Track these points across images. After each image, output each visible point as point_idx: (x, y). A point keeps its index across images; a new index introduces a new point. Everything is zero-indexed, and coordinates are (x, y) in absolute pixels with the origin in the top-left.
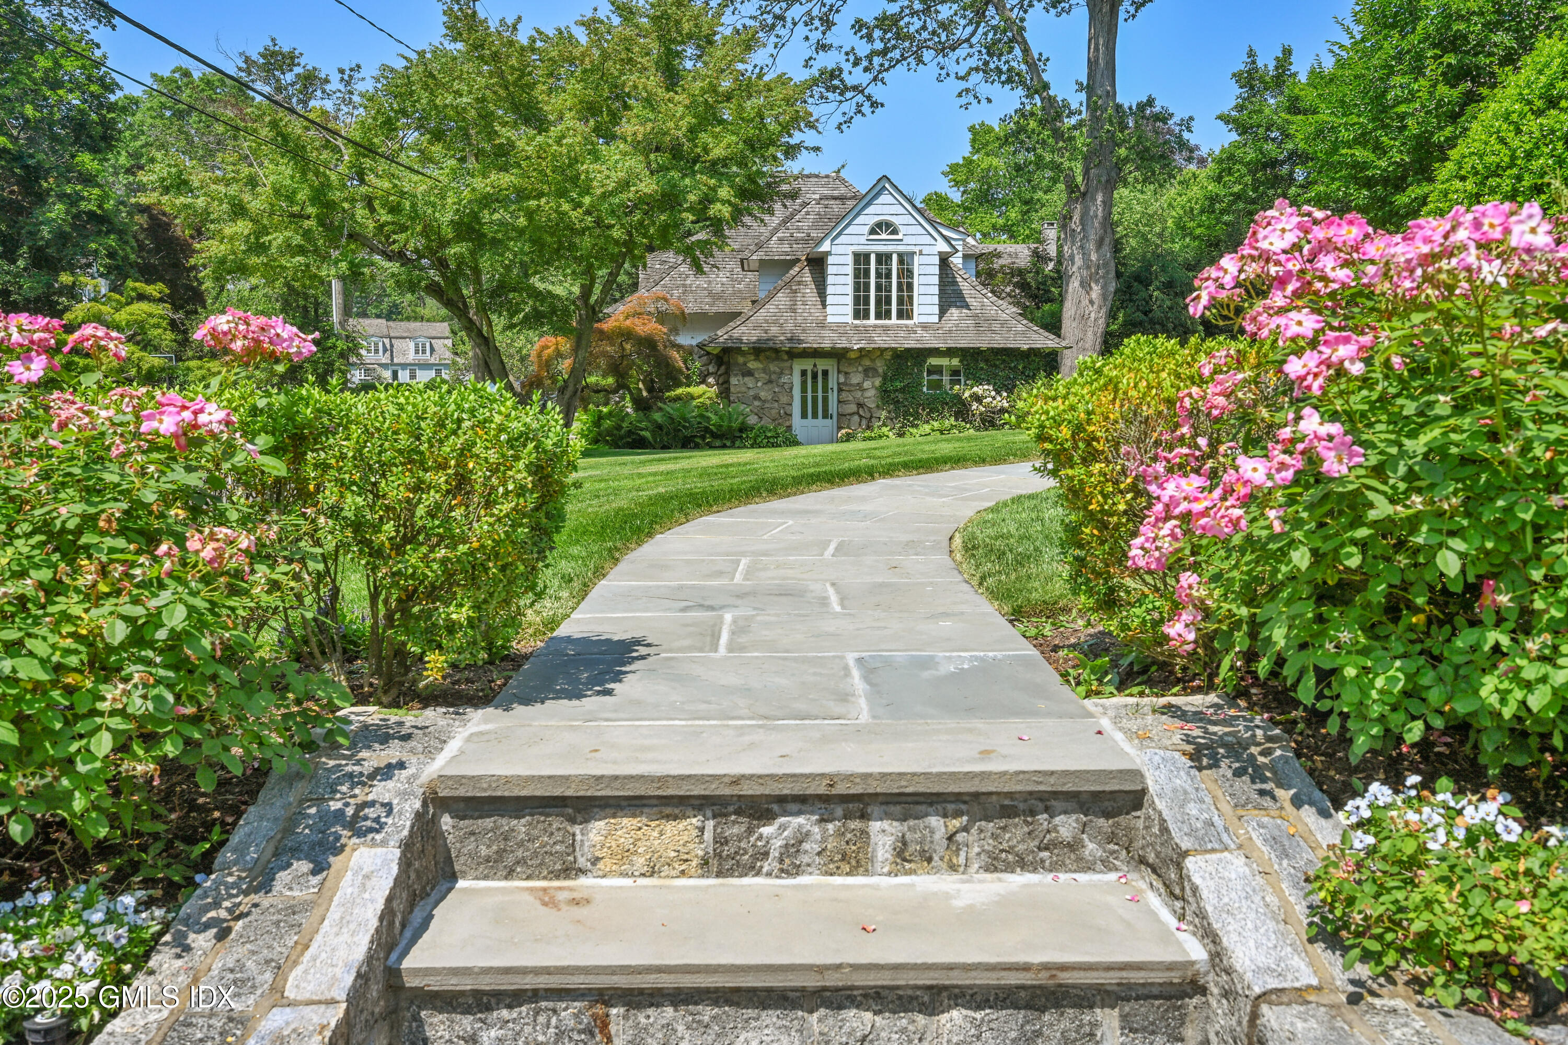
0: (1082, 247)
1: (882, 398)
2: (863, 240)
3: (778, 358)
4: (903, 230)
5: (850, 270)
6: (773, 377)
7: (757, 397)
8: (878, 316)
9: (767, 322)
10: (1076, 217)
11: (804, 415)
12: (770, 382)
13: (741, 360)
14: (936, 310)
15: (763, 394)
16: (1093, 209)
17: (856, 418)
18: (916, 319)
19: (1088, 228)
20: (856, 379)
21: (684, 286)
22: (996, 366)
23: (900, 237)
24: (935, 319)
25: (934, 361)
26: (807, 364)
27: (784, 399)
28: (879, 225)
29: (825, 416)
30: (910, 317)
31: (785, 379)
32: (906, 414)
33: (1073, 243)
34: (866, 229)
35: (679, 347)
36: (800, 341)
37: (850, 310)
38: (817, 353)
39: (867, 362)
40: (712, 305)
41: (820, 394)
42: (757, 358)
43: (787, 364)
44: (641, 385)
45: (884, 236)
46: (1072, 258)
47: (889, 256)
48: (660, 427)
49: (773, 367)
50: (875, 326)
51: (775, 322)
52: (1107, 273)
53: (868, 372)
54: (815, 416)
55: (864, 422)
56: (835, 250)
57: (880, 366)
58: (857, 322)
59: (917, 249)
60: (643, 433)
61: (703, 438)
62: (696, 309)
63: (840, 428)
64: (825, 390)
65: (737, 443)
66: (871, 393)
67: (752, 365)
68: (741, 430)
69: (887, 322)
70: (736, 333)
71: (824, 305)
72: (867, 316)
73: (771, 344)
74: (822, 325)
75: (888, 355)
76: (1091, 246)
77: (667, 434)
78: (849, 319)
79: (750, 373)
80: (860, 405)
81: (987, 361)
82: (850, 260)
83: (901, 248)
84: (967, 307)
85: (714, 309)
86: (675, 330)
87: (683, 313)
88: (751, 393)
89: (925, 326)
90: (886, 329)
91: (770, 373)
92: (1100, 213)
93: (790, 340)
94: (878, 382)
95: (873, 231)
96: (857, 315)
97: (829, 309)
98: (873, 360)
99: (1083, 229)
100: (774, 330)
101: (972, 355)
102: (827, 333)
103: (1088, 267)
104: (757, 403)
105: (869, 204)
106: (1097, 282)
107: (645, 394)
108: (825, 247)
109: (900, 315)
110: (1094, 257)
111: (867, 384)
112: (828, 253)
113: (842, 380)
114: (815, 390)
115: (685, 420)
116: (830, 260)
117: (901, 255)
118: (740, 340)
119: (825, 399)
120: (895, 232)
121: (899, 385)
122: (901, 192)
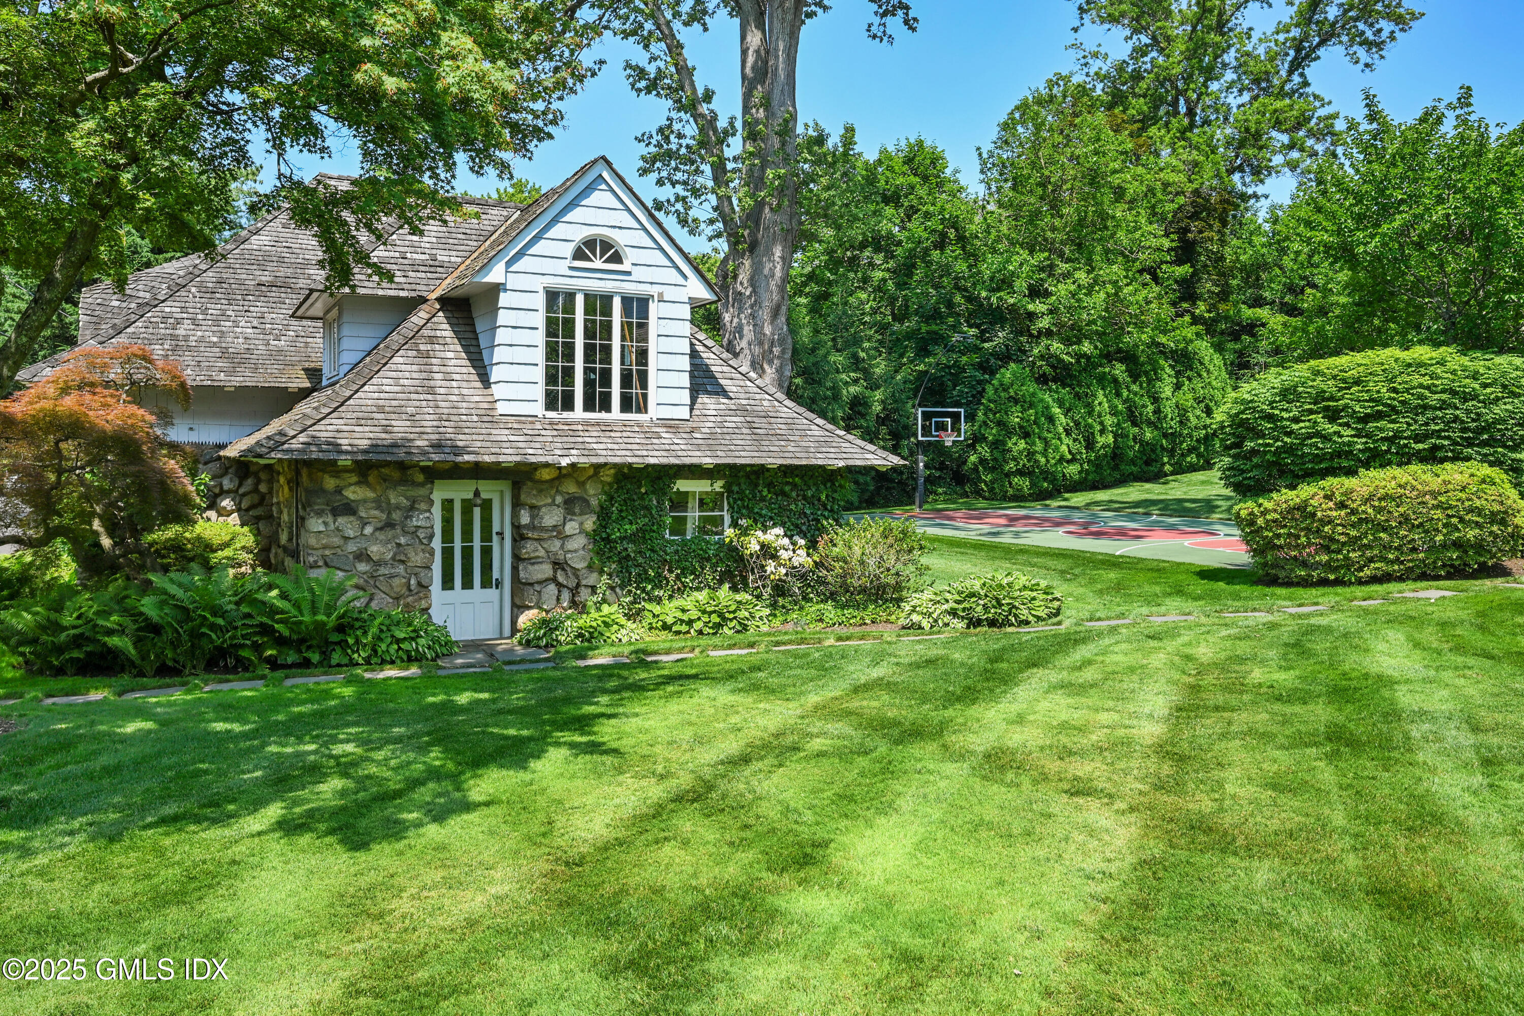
0: (753, 316)
1: (599, 553)
2: (562, 267)
3: (405, 481)
4: (630, 257)
5: (539, 319)
6: (396, 516)
7: (362, 556)
8: (589, 406)
9: (381, 410)
10: (744, 277)
11: (448, 583)
12: (389, 525)
13: (330, 483)
14: (685, 397)
15: (375, 550)
16: (768, 266)
17: (552, 588)
18: (654, 412)
19: (761, 291)
20: (551, 518)
21: (174, 337)
22: (784, 494)
23: (626, 266)
24: (684, 413)
25: (682, 485)
26: (460, 491)
27: (417, 558)
28: (590, 243)
29: (486, 583)
30: (642, 408)
31: (418, 520)
32: (643, 577)
33: (741, 310)
34: (568, 250)
35: (174, 448)
36: (457, 451)
37: (538, 392)
38: (479, 471)
39: (571, 488)
40: (232, 372)
41: (477, 544)
42: (363, 481)
43: (422, 491)
44: (96, 525)
45: (598, 264)
46: (739, 329)
47: (607, 299)
48: (155, 629)
49: (395, 497)
50: (586, 423)
51: (398, 411)
52: (783, 352)
53: (572, 505)
54: (467, 584)
55: (566, 596)
56: (513, 282)
57: (594, 494)
58: (551, 414)
59: (654, 290)
60: (114, 641)
61: (257, 648)
62: (201, 380)
63: (518, 607)
64: (487, 536)
65: (336, 658)
66: (578, 542)
67: (353, 493)
68: (341, 629)
69: (604, 415)
70: (325, 431)
71: (486, 381)
72: (568, 405)
73: (401, 455)
74: (489, 417)
75: (607, 476)
76: (765, 314)
77: (175, 644)
78: (538, 409)
79: (349, 509)
80: (558, 565)
81: (770, 485)
82: (540, 302)
83: (631, 288)
84: (724, 393)
85: (237, 381)
86: (166, 418)
87: (183, 385)
88: (352, 547)
89: (671, 425)
90: (606, 428)
91: (390, 509)
92: (778, 273)
93: (437, 446)
94: (590, 523)
95: (579, 255)
96: (551, 403)
97: (497, 391)
98: (581, 484)
99: (754, 291)
100: (400, 427)
101: (748, 476)
102: (502, 435)
103: (761, 343)
104: (362, 567)
105: (573, 204)
106: (770, 362)
107: (106, 542)
108: (496, 275)
109: (626, 405)
110: (768, 330)
111: (571, 527)
112: (496, 289)
113: (525, 519)
114: (467, 535)
115: (217, 611)
116: (504, 299)
117: (627, 301)
118: (336, 447)
119: (487, 552)
120: (617, 258)
121: (630, 529)
122: (630, 190)
